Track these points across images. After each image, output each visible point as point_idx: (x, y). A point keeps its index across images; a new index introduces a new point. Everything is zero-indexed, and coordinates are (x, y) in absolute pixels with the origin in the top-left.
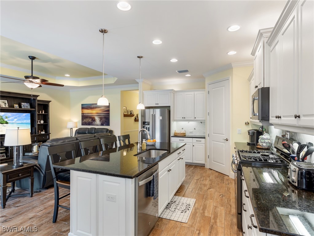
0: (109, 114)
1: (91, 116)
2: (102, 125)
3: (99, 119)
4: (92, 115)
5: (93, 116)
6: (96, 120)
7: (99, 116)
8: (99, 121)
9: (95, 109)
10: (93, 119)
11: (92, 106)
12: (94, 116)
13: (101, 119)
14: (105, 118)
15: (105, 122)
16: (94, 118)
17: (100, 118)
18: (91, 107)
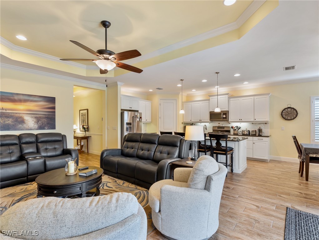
0: (54, 112)
1: (13, 114)
2: (40, 128)
3: (35, 120)
4: (16, 113)
5: (17, 115)
6: (26, 122)
7: (32, 115)
8: (33, 122)
9: (22, 103)
10: (19, 120)
11: (16, 97)
12: (21, 115)
13: (38, 119)
14: (48, 118)
15: (48, 124)
16: (21, 117)
17: (36, 118)
18: (12, 98)
